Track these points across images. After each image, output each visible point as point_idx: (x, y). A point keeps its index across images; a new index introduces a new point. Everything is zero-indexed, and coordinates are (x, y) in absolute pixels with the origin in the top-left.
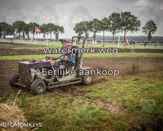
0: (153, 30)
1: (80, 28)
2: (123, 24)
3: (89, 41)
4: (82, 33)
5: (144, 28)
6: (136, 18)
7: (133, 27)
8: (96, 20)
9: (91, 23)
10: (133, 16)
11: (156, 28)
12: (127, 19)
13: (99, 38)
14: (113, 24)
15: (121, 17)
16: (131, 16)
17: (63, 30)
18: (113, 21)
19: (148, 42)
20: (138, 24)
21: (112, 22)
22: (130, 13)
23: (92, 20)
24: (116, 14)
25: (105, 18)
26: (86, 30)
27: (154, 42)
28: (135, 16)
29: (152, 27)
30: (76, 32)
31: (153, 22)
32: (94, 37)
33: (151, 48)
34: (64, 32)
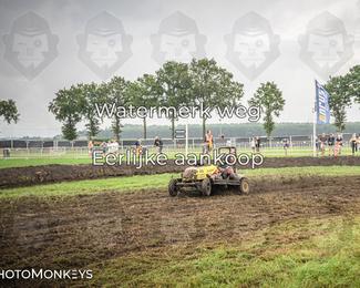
0: (277, 107)
1: (70, 105)
2: (198, 93)
3: (97, 142)
4: (78, 120)
5: (252, 102)
6: (231, 76)
7: (226, 100)
8: (119, 80)
9: (105, 90)
10: (222, 70)
11: (282, 102)
12: (206, 77)
13: (130, 134)
14: (168, 93)
15: (190, 72)
16: (216, 70)
17: (14, 110)
18: (169, 83)
19: (266, 140)
20: (238, 90)
21: (166, 86)
22: (213, 62)
23: (108, 81)
24: (176, 65)
25: (145, 76)
26: (89, 111)
27: (280, 139)
28: (229, 71)
29: (272, 100)
30: (60, 117)
31: (274, 87)
32: (117, 130)
33: (274, 155)
34: (16, 119)
